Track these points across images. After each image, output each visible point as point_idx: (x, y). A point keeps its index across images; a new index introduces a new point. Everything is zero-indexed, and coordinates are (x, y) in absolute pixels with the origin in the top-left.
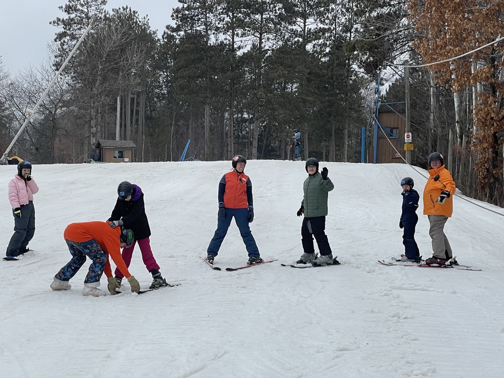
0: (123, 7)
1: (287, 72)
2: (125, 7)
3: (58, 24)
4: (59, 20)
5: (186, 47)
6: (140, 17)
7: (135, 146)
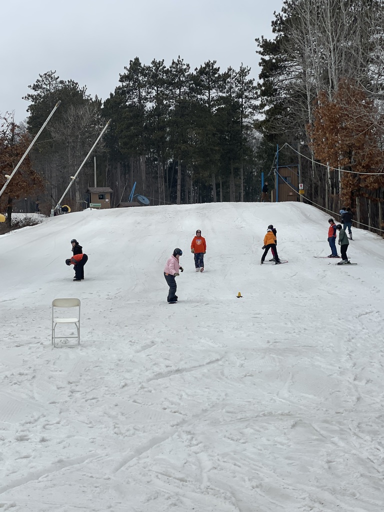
0: (68, 81)
1: (201, 131)
2: (70, 80)
3: (28, 99)
4: (29, 95)
5: (127, 115)
6: (80, 87)
7: (112, 191)
